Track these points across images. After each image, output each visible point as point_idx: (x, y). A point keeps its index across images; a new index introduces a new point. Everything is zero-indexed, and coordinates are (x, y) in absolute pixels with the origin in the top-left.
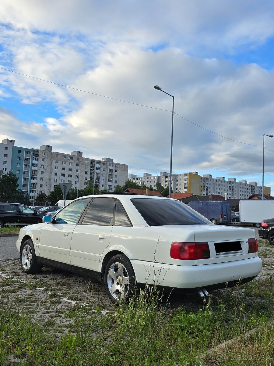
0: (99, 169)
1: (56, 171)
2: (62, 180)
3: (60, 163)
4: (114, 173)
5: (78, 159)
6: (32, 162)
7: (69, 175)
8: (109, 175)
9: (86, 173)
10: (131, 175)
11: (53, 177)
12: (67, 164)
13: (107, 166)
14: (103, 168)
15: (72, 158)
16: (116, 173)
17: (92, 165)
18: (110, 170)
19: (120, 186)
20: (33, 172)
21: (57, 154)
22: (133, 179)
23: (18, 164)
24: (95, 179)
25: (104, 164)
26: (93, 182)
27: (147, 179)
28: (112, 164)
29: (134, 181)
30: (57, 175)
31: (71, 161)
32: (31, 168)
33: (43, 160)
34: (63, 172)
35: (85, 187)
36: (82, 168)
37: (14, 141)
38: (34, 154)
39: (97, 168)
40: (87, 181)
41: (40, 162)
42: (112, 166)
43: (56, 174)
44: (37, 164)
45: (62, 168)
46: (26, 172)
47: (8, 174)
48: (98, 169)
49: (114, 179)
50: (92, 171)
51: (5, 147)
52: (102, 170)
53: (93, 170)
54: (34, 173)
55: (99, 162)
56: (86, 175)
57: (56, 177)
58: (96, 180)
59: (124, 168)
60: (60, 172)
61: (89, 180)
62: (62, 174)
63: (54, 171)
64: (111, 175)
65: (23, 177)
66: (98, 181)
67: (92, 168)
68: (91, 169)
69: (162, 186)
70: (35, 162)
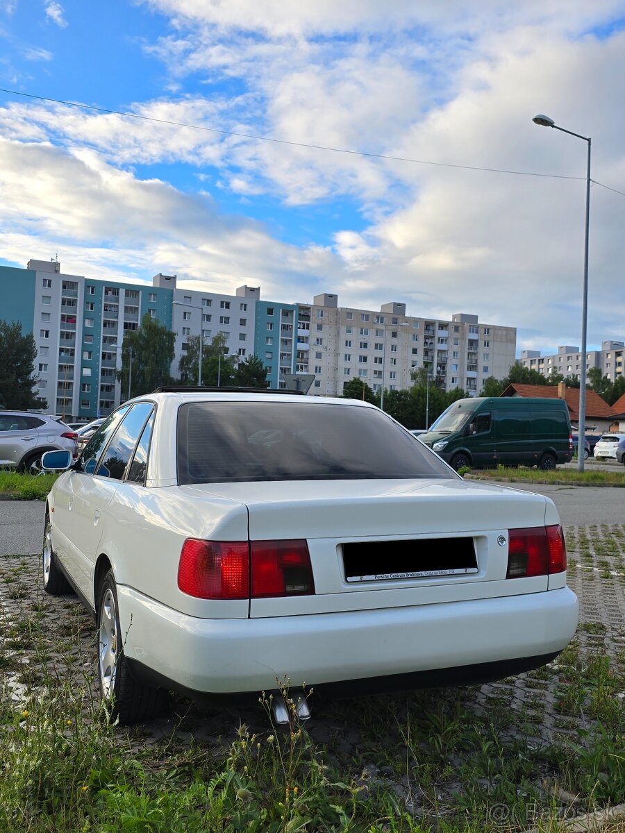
0: (446, 340)
1: (347, 350)
2: (360, 370)
3: (356, 331)
4: (481, 349)
5: (395, 321)
6: (296, 332)
7: (376, 359)
8: (469, 353)
9: (415, 351)
10: (526, 353)
11: (343, 364)
12: (372, 332)
13: (463, 334)
14: (455, 339)
15: (382, 319)
16: (486, 350)
17: (427, 332)
18: (472, 343)
19: (497, 381)
20: (301, 354)
21: (350, 313)
22: (531, 361)
23: (268, 338)
24: (435, 365)
25: (457, 329)
26: (431, 372)
27: (568, 360)
28: (475, 328)
29: (534, 367)
30: (349, 360)
31: (381, 326)
32: (296, 346)
33: (320, 328)
34: (364, 352)
35: (412, 384)
36: (405, 342)
37: (259, 289)
38: (300, 314)
39: (439, 338)
40: (415, 369)
41: (312, 333)
42: (477, 332)
43: (348, 357)
44: (307, 338)
45: (361, 343)
46: (285, 354)
47: (247, 362)
48: (441, 341)
49: (482, 363)
50: (427, 347)
51: (242, 304)
52: (451, 342)
53: (431, 343)
54: (302, 358)
55: (443, 326)
56: (414, 358)
57: (348, 365)
58: (439, 368)
59: (507, 335)
60: (355, 351)
61: (420, 369)
62: (361, 357)
63: (344, 350)
64: (475, 353)
65: (279, 366)
66: (444, 368)
67: (427, 341)
68: (426, 343)
69: (606, 377)
70: (302, 333)
